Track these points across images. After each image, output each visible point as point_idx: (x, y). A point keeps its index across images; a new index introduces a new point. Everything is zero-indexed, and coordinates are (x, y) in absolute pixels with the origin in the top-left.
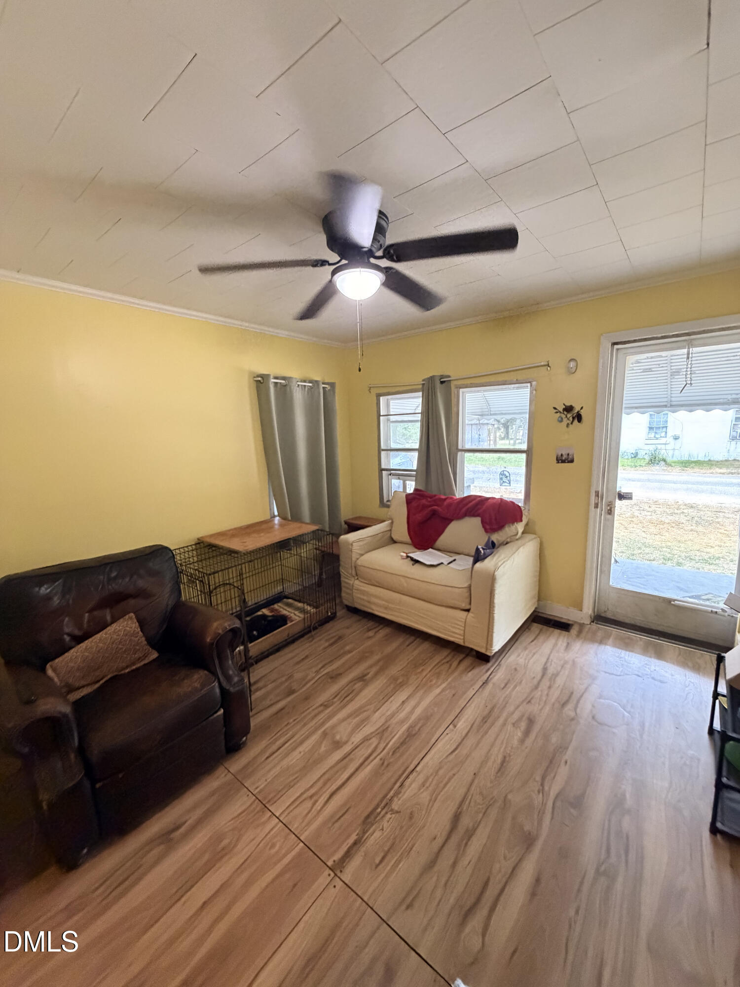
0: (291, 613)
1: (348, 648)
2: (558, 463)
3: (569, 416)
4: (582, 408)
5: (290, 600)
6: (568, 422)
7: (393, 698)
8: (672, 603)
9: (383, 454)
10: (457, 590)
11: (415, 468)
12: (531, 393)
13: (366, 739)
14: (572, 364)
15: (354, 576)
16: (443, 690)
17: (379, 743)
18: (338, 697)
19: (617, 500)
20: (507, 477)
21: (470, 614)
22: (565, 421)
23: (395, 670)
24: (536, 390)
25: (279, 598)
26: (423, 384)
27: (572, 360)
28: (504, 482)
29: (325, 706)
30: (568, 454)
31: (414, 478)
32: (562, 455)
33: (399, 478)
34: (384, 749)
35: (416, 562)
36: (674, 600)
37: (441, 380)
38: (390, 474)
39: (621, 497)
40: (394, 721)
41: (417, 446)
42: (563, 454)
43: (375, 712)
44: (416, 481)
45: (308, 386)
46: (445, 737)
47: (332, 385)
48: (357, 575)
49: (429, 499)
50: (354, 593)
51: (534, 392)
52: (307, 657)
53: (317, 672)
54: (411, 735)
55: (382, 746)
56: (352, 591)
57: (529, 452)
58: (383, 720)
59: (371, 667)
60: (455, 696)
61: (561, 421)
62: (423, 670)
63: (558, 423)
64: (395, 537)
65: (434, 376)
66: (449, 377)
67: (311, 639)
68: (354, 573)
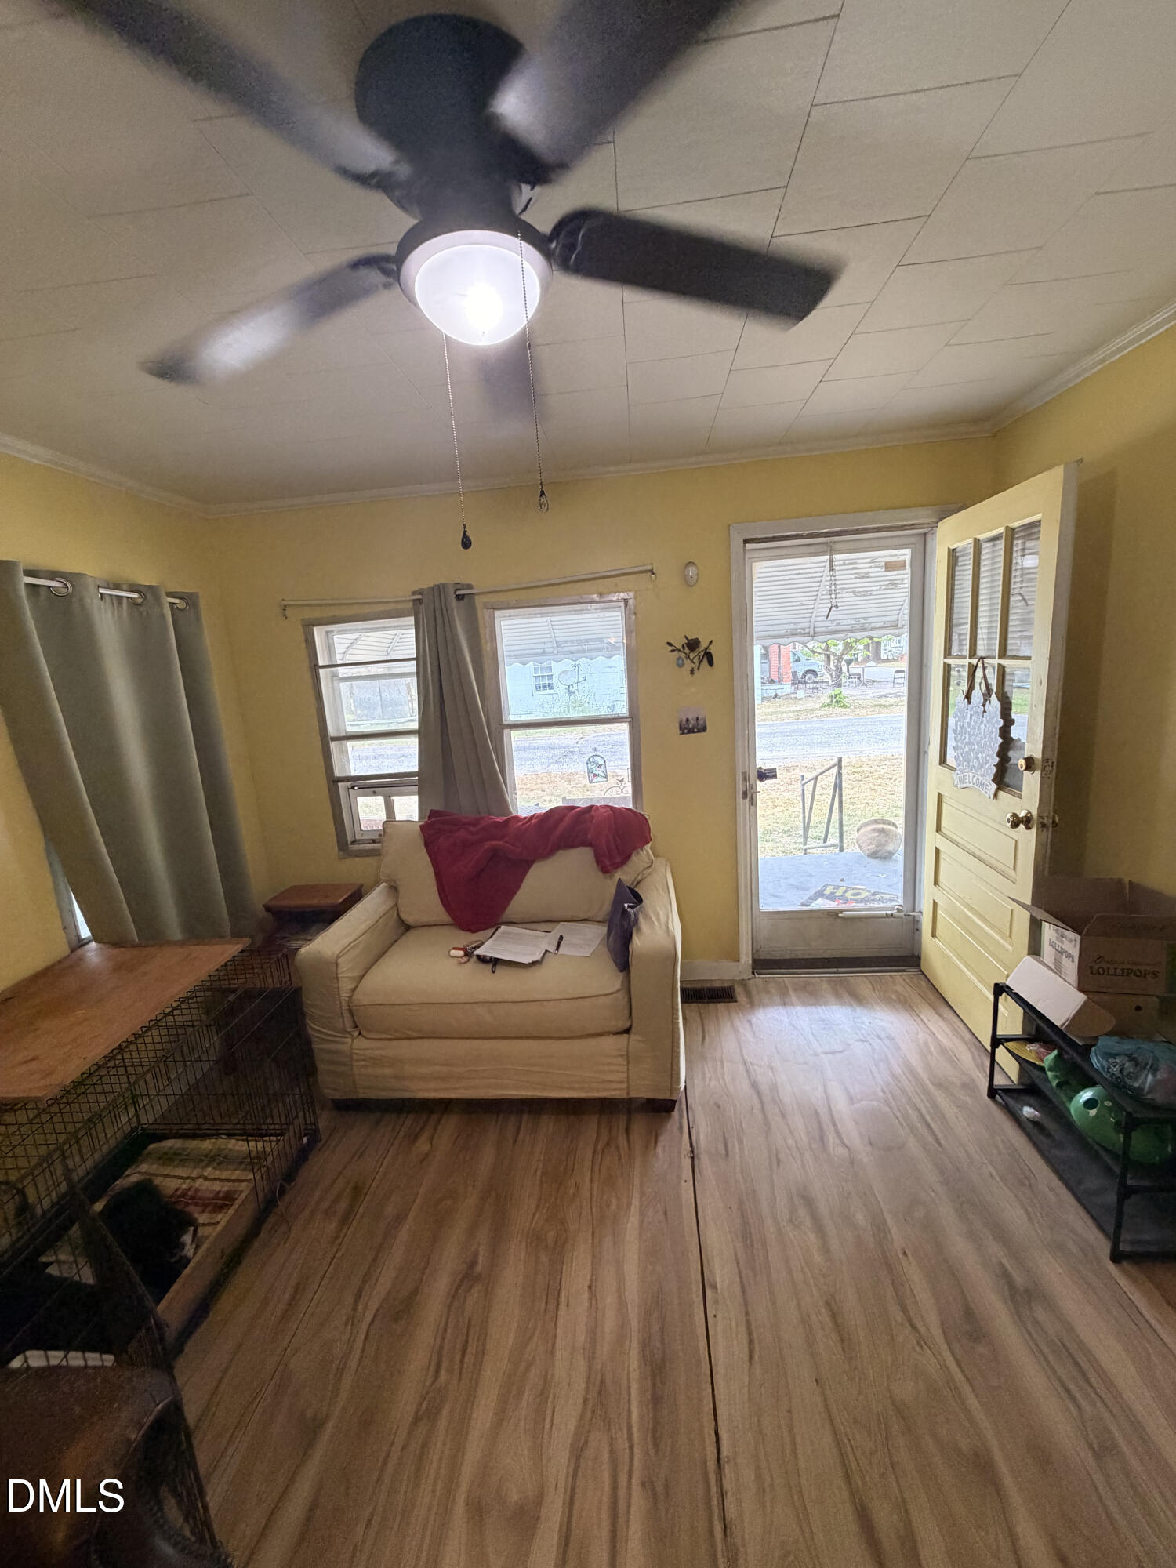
0: (193, 1179)
1: (390, 1210)
2: (683, 733)
3: (692, 655)
4: (711, 642)
5: (168, 1144)
6: (693, 666)
7: (563, 1294)
8: (840, 915)
9: (333, 745)
10: (602, 1000)
11: (416, 769)
12: (628, 619)
13: (578, 1452)
14: (691, 571)
15: (349, 1033)
16: (642, 1214)
17: (612, 1441)
18: (445, 1365)
19: (758, 782)
20: (600, 766)
21: (633, 1037)
22: (688, 665)
23: (525, 1213)
24: (635, 614)
25: (135, 1146)
26: (414, 600)
27: (690, 563)
28: (595, 775)
29: (427, 1414)
30: (697, 719)
31: (416, 788)
32: (688, 720)
33: (375, 793)
34: (631, 1448)
35: (495, 963)
36: (841, 911)
37: (458, 593)
38: (353, 788)
39: (763, 775)
40: (604, 1349)
41: (415, 726)
42: (690, 718)
43: (552, 1352)
44: (420, 794)
45: (128, 598)
46: (716, 1325)
47: (190, 599)
48: (356, 1027)
49: (472, 829)
50: (356, 1071)
51: (633, 617)
52: (299, 1289)
53: (352, 1320)
54: (657, 1369)
55: (622, 1444)
56: (351, 1065)
57: (633, 719)
58: (581, 1363)
59: (471, 1232)
60: (668, 1213)
61: (681, 666)
62: (577, 1186)
63: (677, 667)
64: (410, 919)
65: (443, 585)
66: (470, 587)
67: (284, 1228)
68: (348, 1025)
